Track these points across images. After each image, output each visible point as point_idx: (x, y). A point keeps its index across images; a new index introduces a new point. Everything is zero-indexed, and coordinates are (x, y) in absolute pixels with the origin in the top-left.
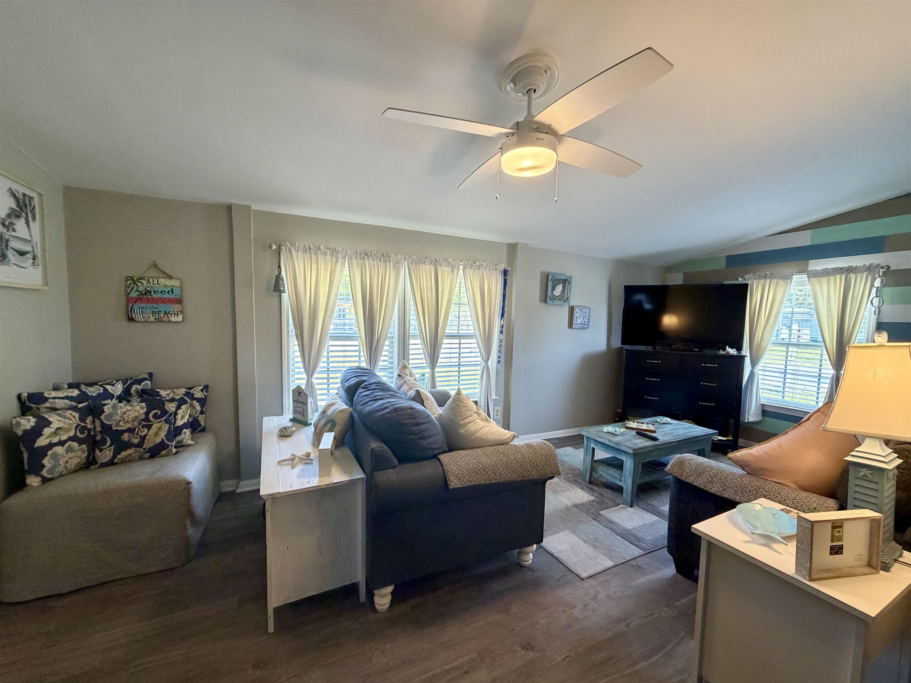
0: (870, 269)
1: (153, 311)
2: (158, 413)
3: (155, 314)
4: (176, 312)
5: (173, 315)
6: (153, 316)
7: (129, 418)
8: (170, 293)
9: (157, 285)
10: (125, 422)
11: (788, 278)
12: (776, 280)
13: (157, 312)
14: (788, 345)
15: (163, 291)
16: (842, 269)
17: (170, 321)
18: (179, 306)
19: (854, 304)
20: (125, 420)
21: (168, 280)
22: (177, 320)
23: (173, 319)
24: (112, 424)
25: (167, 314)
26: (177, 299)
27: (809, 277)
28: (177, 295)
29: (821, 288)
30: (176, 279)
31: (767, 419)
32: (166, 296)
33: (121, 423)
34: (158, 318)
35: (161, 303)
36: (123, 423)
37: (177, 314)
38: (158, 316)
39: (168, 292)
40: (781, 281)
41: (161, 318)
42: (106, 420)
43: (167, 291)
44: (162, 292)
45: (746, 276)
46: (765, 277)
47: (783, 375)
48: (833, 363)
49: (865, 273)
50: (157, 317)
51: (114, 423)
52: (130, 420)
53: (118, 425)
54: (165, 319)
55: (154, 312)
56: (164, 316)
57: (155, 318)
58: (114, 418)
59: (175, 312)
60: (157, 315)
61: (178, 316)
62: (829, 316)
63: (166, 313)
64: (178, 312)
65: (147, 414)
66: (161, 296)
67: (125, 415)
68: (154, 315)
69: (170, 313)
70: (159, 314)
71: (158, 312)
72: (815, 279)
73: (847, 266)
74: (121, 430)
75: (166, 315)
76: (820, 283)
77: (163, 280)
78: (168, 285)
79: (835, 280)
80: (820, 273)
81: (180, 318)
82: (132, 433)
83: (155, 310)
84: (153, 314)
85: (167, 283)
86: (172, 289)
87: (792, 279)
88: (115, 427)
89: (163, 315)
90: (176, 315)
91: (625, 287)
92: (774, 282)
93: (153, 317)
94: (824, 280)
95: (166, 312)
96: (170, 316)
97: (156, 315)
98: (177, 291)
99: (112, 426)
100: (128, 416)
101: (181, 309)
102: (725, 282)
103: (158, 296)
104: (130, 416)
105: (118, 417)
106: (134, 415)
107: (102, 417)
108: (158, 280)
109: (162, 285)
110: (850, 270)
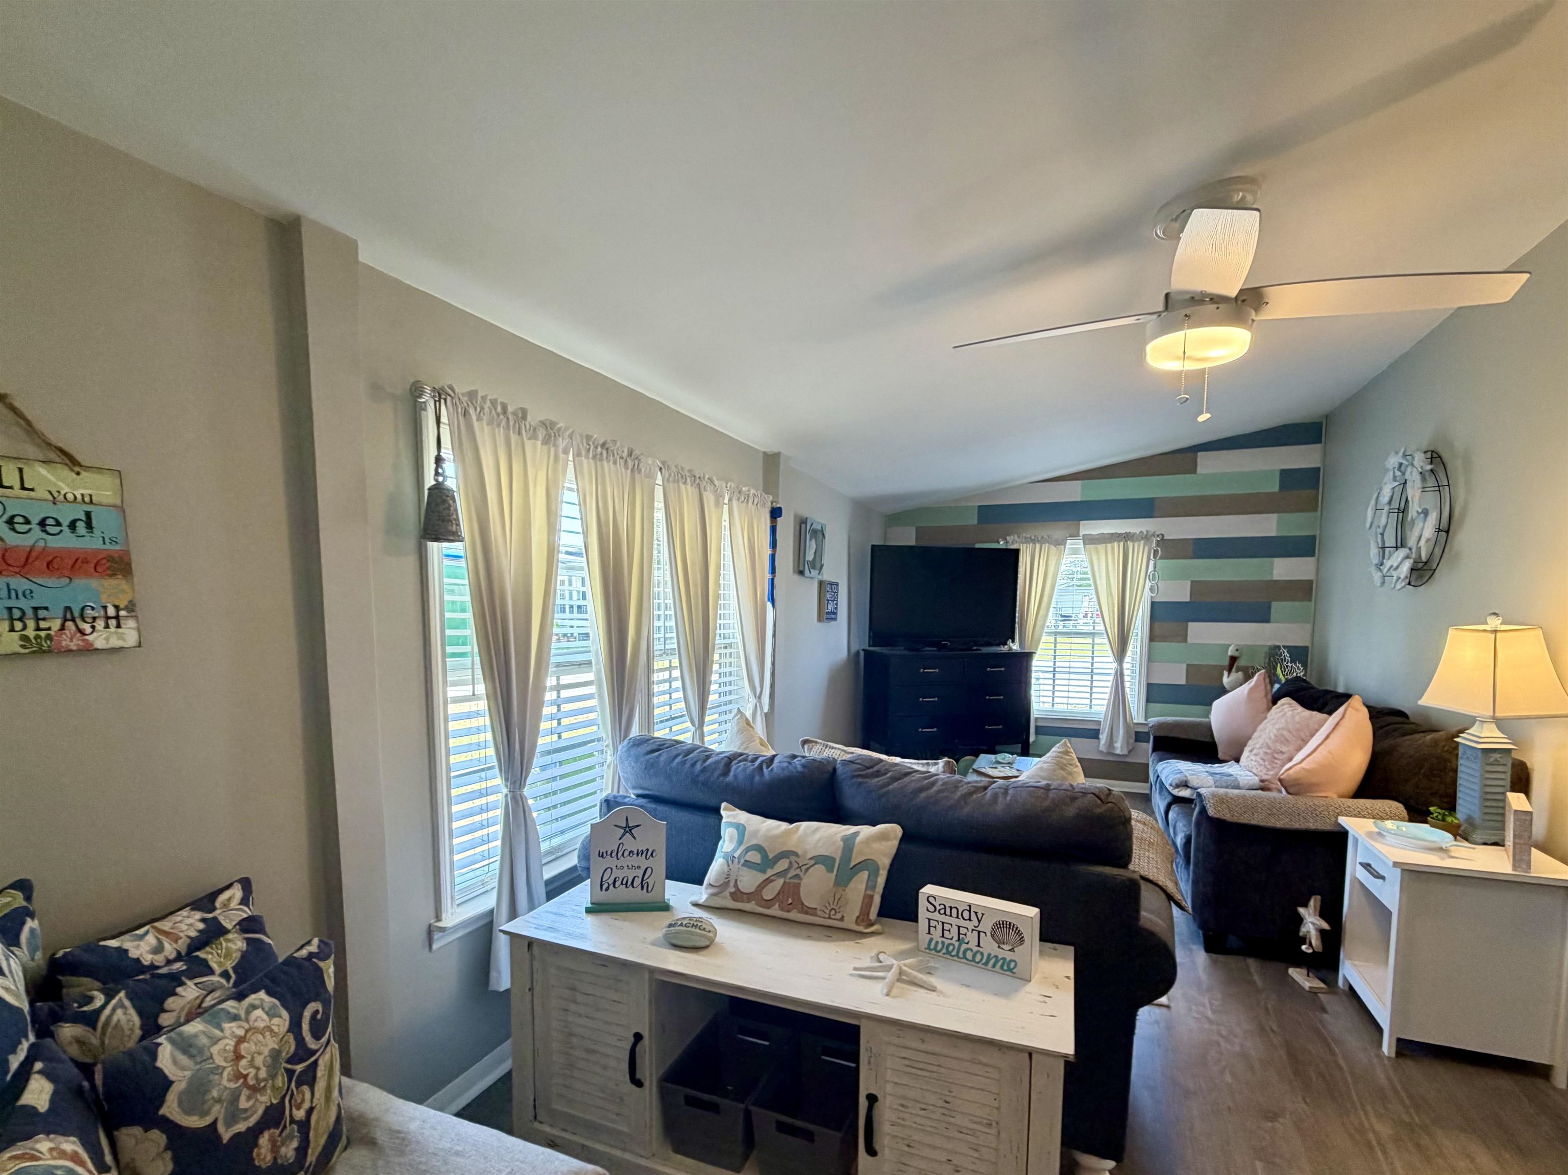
0: (1146, 537)
1: (10, 609)
2: (317, 1012)
3: (20, 619)
4: (111, 611)
5: (100, 624)
6: (12, 630)
7: (258, 1069)
8: (81, 526)
9: (17, 491)
10: (255, 1089)
11: (1061, 543)
12: (1047, 545)
13: (29, 613)
14: (1056, 633)
15: (50, 521)
16: (1120, 535)
17: (89, 650)
18: (122, 583)
19: (1134, 576)
20: (251, 1082)
21: (65, 472)
22: (115, 642)
23: (100, 639)
24: (215, 1123)
25: (73, 620)
26: (110, 558)
27: (1085, 544)
28: (112, 541)
29: (1099, 559)
30: (100, 470)
31: (1041, 737)
32: (65, 541)
33: (243, 1104)
34: (37, 637)
35: (40, 573)
36: (249, 1098)
37: (117, 617)
38: (38, 629)
39: (73, 525)
40: (1052, 547)
41: (49, 637)
42: (188, 1112)
43: (66, 522)
44: (42, 523)
45: (1008, 538)
46: (1034, 541)
47: (1051, 676)
48: (1115, 651)
49: (1142, 542)
50: (30, 632)
51: (217, 1112)
52: (263, 1074)
53: (233, 1116)
54: (69, 641)
55: (17, 614)
56: (63, 628)
57: (25, 638)
58: (215, 1093)
59: (105, 608)
60: (31, 624)
61: (118, 626)
62: (1109, 594)
63: (68, 615)
64: (117, 608)
65: (295, 1026)
66: (41, 544)
67: (244, 1062)
68: (18, 625)
69: (89, 612)
70: (38, 620)
71: (36, 609)
72: (1091, 547)
73: (1124, 532)
74: (249, 1129)
75: (70, 624)
76: (1097, 552)
77: (42, 471)
78: (70, 497)
79: (1113, 548)
80: (1097, 539)
81: (129, 635)
82: (276, 1126)
83: (24, 604)
84: (12, 620)
85: (65, 489)
86: (88, 515)
87: (1065, 545)
88: (228, 1126)
89: (56, 625)
90: (113, 622)
91: (873, 547)
92: (1046, 546)
93: (15, 635)
94: (1101, 547)
95: (68, 609)
96: (87, 628)
97: (25, 627)
98: (103, 521)
99: (216, 1130)
100: (252, 1064)
101: (129, 597)
102: (978, 546)
103: (26, 541)
104: (259, 1061)
105: (226, 1082)
106: (266, 1052)
107: (171, 1108)
108: (21, 470)
109: (41, 493)
110: (1126, 537)
